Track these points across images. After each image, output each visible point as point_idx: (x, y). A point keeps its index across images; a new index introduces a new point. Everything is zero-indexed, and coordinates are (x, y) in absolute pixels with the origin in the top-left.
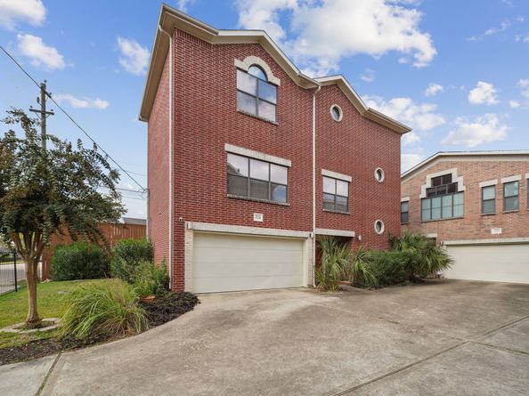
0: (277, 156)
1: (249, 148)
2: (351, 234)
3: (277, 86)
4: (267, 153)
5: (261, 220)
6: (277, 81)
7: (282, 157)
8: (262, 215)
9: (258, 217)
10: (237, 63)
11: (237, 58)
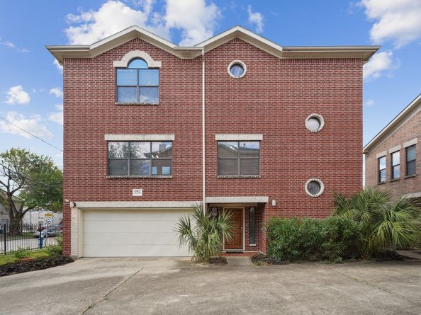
0: (158, 133)
1: (128, 133)
2: (265, 199)
3: (158, 68)
4: (146, 133)
5: (141, 195)
6: (158, 64)
7: (164, 133)
8: (141, 190)
9: (137, 192)
10: (116, 64)
11: (115, 59)
